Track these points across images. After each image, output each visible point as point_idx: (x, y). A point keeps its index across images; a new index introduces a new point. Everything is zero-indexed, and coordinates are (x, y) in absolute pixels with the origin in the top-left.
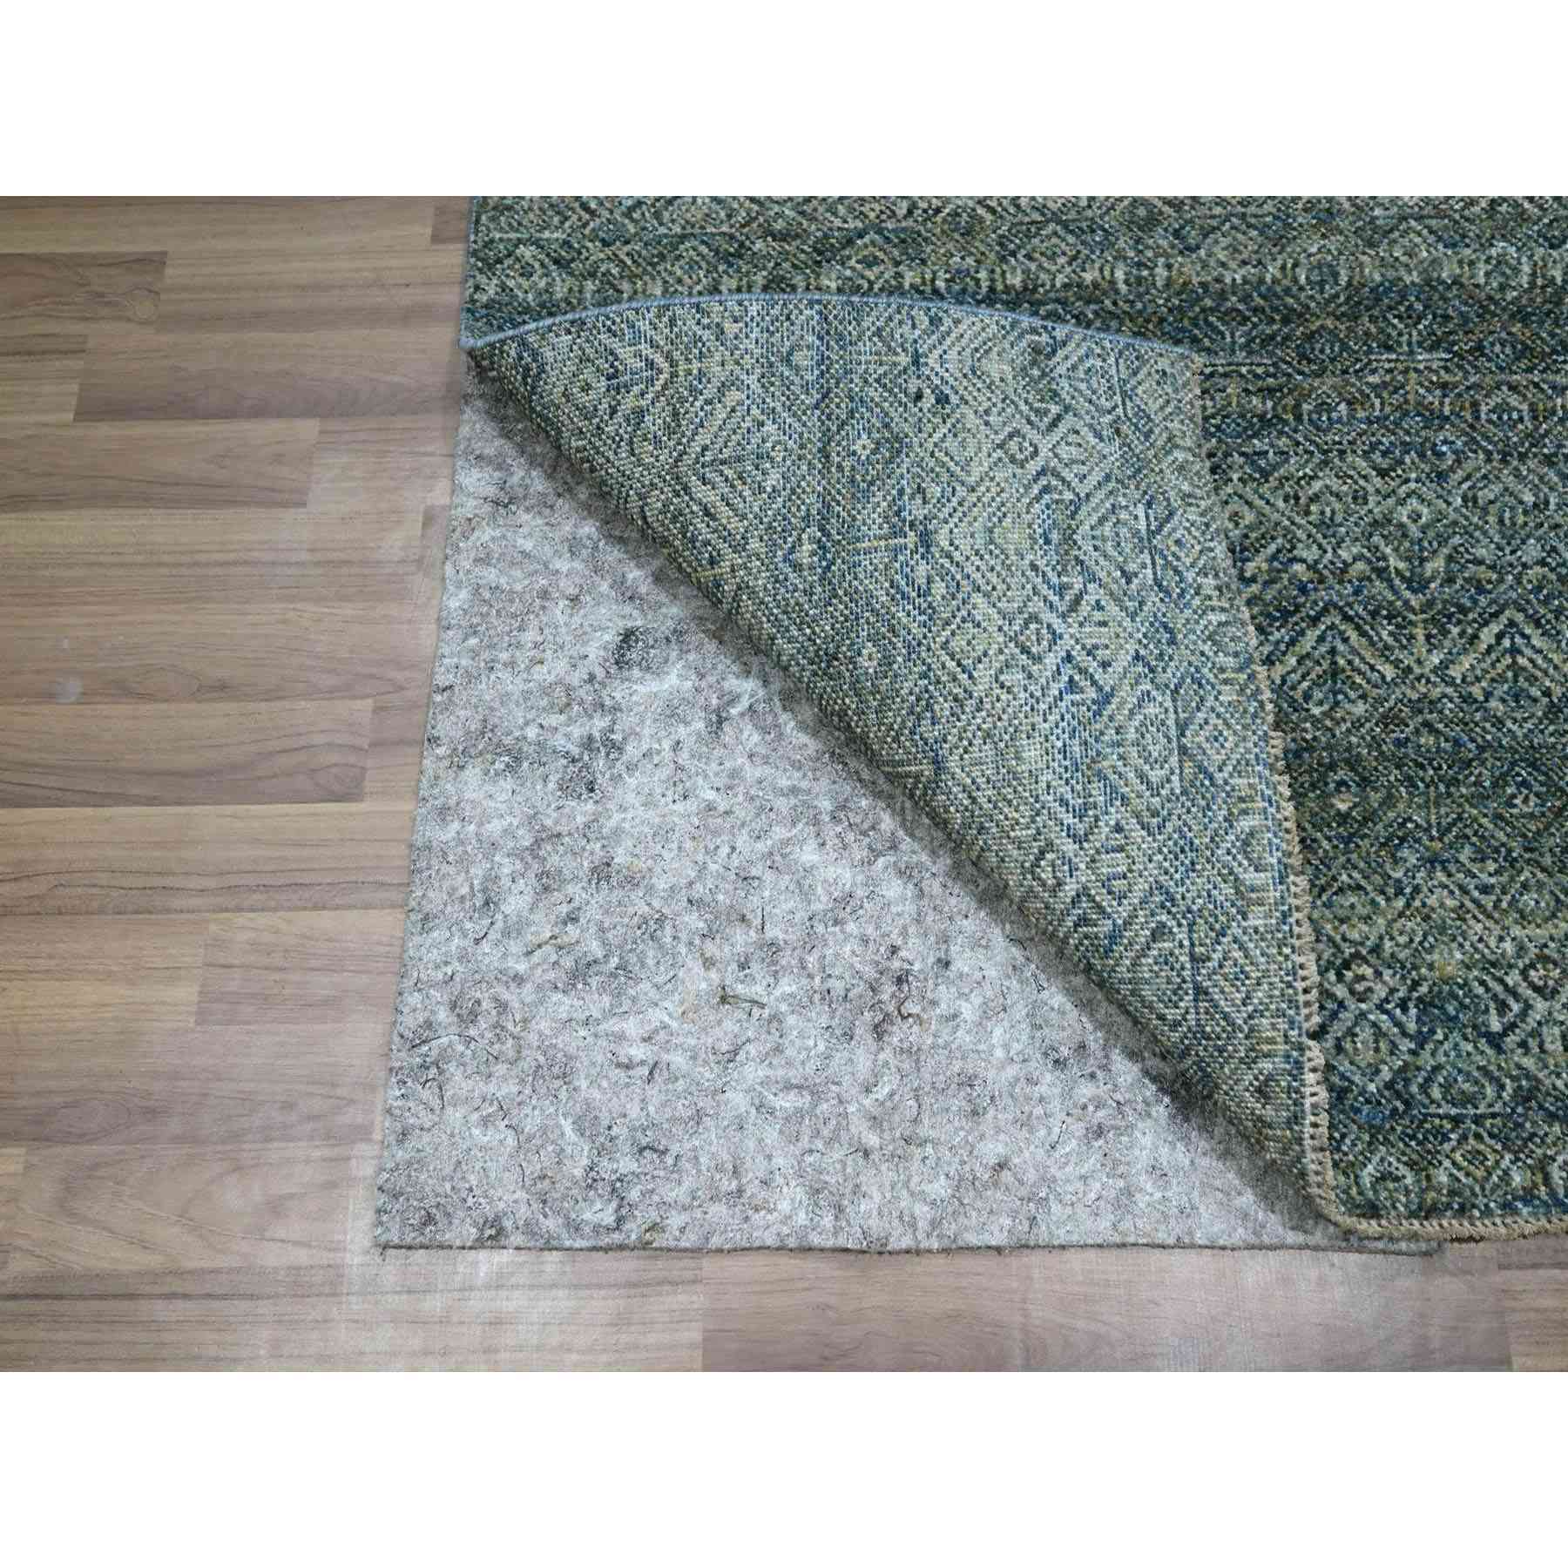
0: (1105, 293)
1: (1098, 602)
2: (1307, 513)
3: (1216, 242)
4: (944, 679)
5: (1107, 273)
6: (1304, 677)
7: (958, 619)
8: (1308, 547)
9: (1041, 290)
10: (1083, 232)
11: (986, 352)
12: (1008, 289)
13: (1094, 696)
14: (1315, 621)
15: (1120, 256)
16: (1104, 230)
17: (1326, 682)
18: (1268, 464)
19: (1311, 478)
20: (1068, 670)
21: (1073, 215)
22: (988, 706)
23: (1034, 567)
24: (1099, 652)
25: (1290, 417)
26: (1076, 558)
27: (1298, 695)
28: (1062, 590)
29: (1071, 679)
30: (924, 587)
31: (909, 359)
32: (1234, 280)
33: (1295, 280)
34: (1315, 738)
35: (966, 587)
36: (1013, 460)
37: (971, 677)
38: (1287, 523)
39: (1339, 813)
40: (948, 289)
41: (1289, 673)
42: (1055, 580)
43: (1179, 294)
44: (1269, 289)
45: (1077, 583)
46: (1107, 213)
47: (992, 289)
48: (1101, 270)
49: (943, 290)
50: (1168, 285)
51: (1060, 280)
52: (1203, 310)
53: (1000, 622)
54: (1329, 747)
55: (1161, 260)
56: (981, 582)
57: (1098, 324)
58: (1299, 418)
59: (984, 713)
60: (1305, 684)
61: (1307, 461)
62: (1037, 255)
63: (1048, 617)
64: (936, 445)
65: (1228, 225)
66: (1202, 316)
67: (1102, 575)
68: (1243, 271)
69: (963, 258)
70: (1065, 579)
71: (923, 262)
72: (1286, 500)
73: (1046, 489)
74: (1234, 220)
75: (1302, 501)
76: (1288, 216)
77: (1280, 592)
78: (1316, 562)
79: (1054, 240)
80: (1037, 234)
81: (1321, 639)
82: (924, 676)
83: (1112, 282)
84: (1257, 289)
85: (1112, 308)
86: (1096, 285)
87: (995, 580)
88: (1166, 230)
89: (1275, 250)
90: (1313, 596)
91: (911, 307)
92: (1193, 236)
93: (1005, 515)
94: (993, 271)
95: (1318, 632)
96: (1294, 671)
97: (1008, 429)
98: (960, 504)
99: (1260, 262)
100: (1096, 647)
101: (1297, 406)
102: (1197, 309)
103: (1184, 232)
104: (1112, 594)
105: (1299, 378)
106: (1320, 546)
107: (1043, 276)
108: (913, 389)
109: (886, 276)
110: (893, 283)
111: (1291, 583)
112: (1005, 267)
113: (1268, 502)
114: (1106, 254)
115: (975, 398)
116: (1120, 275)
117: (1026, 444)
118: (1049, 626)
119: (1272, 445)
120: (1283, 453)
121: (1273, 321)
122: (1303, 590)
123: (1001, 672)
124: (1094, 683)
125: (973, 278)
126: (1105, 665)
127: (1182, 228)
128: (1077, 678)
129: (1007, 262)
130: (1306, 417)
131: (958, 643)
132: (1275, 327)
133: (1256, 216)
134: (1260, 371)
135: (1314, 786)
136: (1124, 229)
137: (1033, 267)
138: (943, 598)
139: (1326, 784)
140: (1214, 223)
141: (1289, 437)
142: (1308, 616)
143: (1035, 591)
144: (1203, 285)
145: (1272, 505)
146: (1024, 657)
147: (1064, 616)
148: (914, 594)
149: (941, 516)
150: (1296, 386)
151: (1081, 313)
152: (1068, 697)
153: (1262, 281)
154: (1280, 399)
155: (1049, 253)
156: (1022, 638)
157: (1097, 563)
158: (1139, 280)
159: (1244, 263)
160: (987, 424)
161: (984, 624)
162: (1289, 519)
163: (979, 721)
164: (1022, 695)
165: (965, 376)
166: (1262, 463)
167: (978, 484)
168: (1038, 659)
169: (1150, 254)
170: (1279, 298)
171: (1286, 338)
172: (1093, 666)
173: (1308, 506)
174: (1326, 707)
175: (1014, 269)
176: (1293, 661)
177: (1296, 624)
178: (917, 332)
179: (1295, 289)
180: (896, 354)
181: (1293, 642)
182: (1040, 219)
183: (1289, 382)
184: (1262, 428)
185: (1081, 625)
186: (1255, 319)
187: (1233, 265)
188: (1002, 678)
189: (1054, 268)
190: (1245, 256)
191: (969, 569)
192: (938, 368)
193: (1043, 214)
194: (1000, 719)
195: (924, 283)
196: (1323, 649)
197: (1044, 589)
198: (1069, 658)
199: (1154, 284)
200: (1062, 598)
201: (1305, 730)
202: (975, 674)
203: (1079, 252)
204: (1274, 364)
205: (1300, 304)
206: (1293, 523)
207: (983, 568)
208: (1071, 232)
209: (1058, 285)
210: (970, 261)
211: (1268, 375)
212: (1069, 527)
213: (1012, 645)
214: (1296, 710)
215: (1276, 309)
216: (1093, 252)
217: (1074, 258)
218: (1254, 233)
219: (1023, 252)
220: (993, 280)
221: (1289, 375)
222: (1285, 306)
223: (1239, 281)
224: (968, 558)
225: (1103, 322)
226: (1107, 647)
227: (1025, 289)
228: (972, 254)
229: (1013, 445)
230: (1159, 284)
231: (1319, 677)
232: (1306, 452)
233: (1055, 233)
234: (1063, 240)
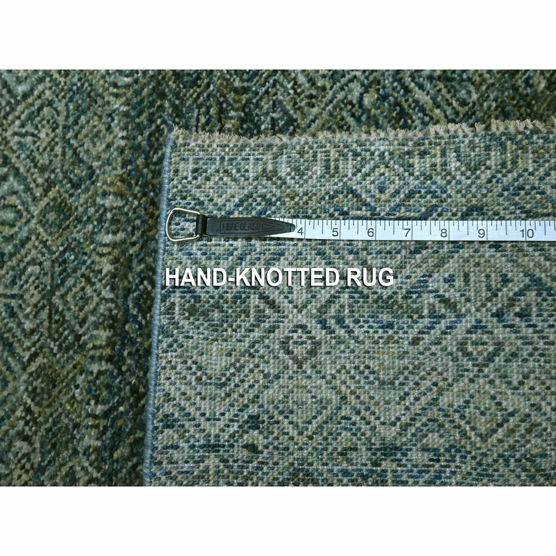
0: (123, 252)
1: (446, 281)
2: (324, 89)
3: (87, 152)
4: (511, 441)
5: (105, 250)
6: (450, 104)
7: (462, 423)
8: (351, 91)
9: (115, 312)
10: (65, 270)
11: (200, 368)
12: (110, 343)
13: (534, 293)
14: (407, 90)
15: (91, 237)
16: (65, 251)
17: (453, 87)
18: (281, 118)
19: (295, 83)
20: (510, 318)
21: (47, 280)
22: (538, 398)
23: (415, 341)
24: (493, 284)
25: (244, 97)
26: (405, 298)
27: (462, 110)
28: (436, 316)
29: (517, 315)
30: (431, 455)
31: (212, 455)
32: (123, 138)
33: (127, 86)
34: (495, 100)
35: (433, 412)
36: (313, 353)
37: (512, 414)
38: (330, 107)
39: (547, 88)
40: (105, 402)
41: (446, 116)
42: (426, 321)
43: (130, 186)
44: (134, 108)
45: (428, 299)
46: (48, 248)
47: (110, 359)
48: (102, 255)
49: (106, 407)
50: (121, 195)
51: (107, 293)
52: (147, 165)
53: (466, 381)
54: (502, 90)
55: (99, 201)
56: (429, 397)
57: (150, 260)
58: (246, 90)
59: (543, 404)
60: (455, 104)
61: (282, 85)
62: (82, 315)
63: (460, 331)
64: (301, 434)
65: (72, 141)
66: (152, 167)
67: (420, 272)
68: (116, 130)
69: (77, 387)
70: (426, 312)
71: (76, 426)
72: (313, 106)
73: (340, 321)
74: (68, 137)
75: (314, 92)
76: (70, 90)
77: (386, 117)
78: (363, 85)
79: (69, 298)
80: (62, 314)
81: (421, 87)
82: (507, 461)
83: (114, 245)
84: (133, 119)
85: (138, 246)
86: (116, 261)
87: (428, 383)
88: (71, 195)
89: (100, 101)
90: (389, 90)
91: (154, 448)
92: (80, 172)
93: (368, 367)
94: (92, 358)
95: (417, 89)
96: (445, 112)
97: (281, 355)
98: (358, 413)
99: (110, 115)
100: (489, 288)
101: (236, 90)
102: (145, 171)
103: (75, 179)
104: (437, 266)
105: (212, 88)
106: (351, 81)
107: (102, 309)
108: (245, 454)
109: (86, 464)
110: (93, 457)
111: (379, 108)
112: (90, 346)
113: (313, 121)
114: (87, 250)
115: (251, 386)
116: (108, 238)
117: (295, 335)
118: (469, 332)
119: (267, 114)
120: (274, 105)
121: (161, 107)
122: (384, 98)
123: (509, 383)
124: (521, 293)
125: (97, 378)
126: (505, 280)
127: (70, 181)
128: (517, 309)
129: (85, 344)
130: (246, 84)
131: (483, 426)
132: (167, 105)
133: (67, 117)
134: (203, 120)
135: (529, 105)
136: (67, 232)
137: (92, 319)
138: (441, 436)
139: (527, 95)
140: (69, 153)
141: (261, 99)
142: (404, 95)
143: (438, 342)
144: (124, 165)
145: (316, 118)
146: (497, 359)
147: (459, 316)
148: (437, 466)
149: (368, 433)
150: (219, 90)
151: (139, 275)
152: (534, 319)
153: (126, 114)
154: (229, 104)
155: (80, 303)
156: (480, 359)
157: (408, 277)
158: (114, 221)
159: (109, 128)
160: (277, 377)
161: (467, 397)
162: (327, 105)
163: (549, 409)
164: (531, 364)
165: (228, 395)
166: (281, 123)
167: (339, 392)
168: (499, 346)
169: (92, 210)
170: (142, 101)
171: (177, 95)
172: (507, 292)
173: (317, 88)
174: (472, 88)
175: (92, 336)
176: (437, 111)
177: (409, 106)
178: (182, 444)
179: (136, 87)
180: (207, 470)
181: (423, 110)
182: (46, 311)
183: (215, 96)
184: (252, 121)
185: (468, 300)
186: (159, 121)
187: (109, 138)
188: (515, 383)
189: (96, 299)
190: (103, 128)
191: (417, 408)
192: (222, 424)
193: (43, 308)
194: (548, 388)
195: (96, 427)
196: (428, 86)
197: (436, 333)
198: (499, 315)
199: (120, 208)
200: (443, 316)
201: (489, 107)
202: (511, 410)
203: (83, 275)
204: (199, 107)
205: (149, 83)
206: (331, 101)
207: (416, 393)
208: (63, 281)
209: (111, 296)
210: (80, 379)
211: (208, 112)
212: (376, 301)
213: (486, 370)
214: (474, 113)
215: (152, 104)
216: (84, 262)
217: (88, 280)
218: (83, 119)
219: (77, 327)
220: (101, 358)
221: (209, 95)
222: (150, 95)
223: (124, 134)
224: (407, 409)
225: (149, 255)
226: (488, 276)
227: (111, 327)
228: (74, 378)
229: (299, 351)
230: (120, 203)
231: (449, 92)
232: (274, 86)
233: (63, 296)
234: (70, 289)
